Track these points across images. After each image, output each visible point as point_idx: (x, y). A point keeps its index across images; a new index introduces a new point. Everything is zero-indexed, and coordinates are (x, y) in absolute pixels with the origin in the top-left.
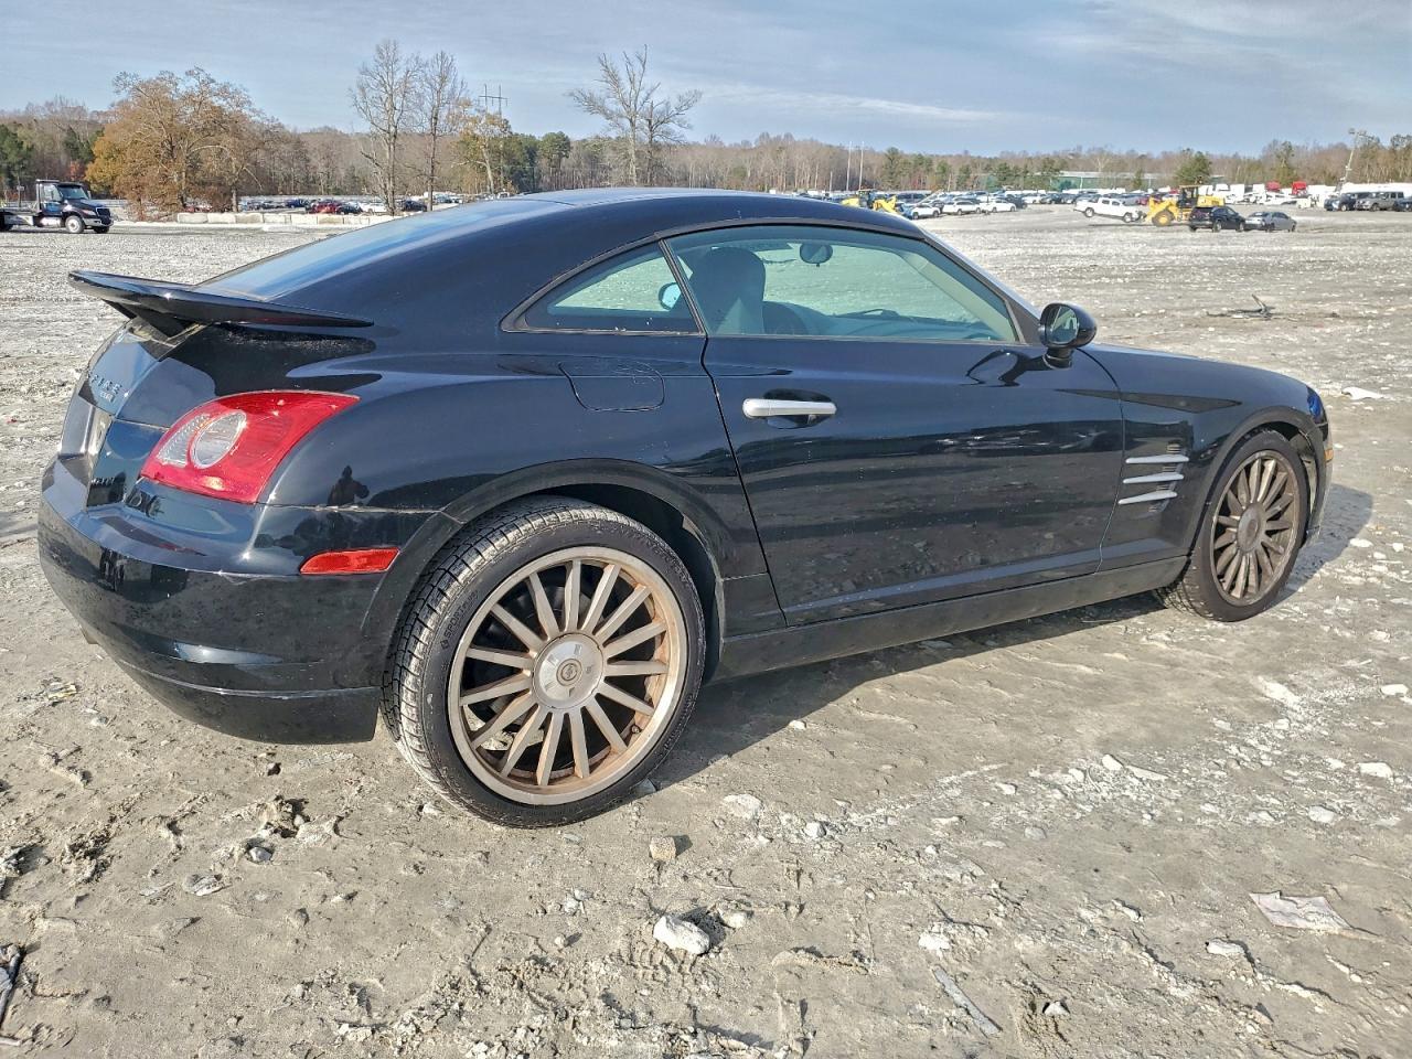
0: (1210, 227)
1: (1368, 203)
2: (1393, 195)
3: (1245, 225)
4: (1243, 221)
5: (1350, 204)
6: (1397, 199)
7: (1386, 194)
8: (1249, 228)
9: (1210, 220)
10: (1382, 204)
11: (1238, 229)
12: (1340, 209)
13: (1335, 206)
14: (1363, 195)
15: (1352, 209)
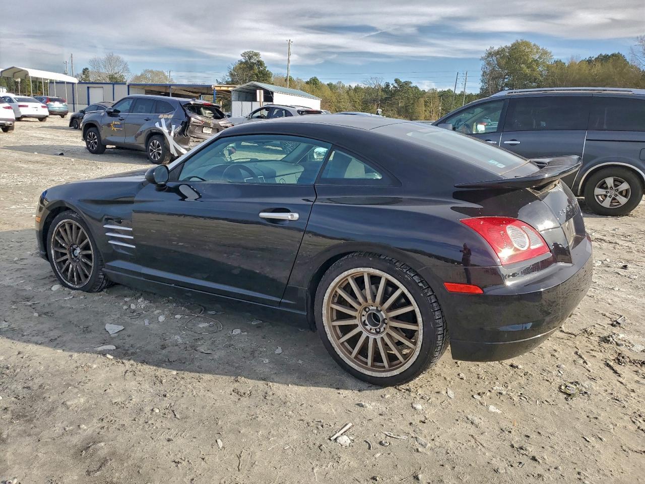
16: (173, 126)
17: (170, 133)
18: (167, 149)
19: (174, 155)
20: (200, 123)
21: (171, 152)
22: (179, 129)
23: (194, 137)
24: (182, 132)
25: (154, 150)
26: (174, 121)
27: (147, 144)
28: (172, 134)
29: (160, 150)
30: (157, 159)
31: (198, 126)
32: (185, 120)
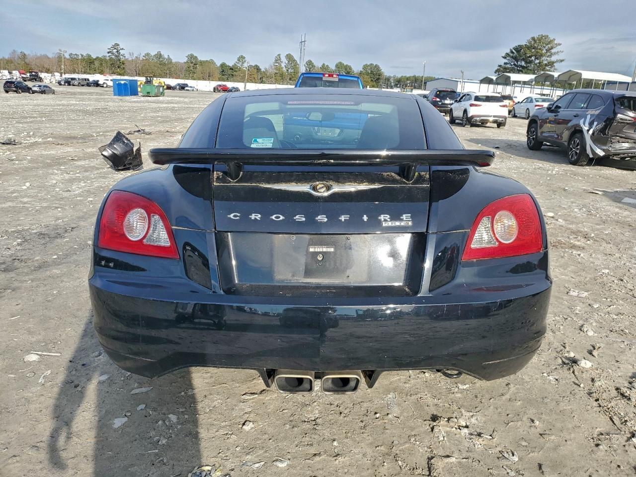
0: (15, 91)
1: (76, 83)
2: (85, 80)
3: (32, 91)
4: (31, 89)
5: (68, 82)
6: (87, 81)
7: (83, 79)
8: (34, 92)
9: (15, 87)
10: (82, 83)
11: (29, 93)
12: (65, 85)
13: (63, 83)
14: (73, 79)
15: (70, 85)
16: (595, 123)
17: (588, 131)
18: (584, 148)
19: (589, 155)
20: (629, 120)
21: (587, 152)
22: (600, 126)
23: (621, 137)
24: (603, 131)
25: (574, 150)
26: (597, 118)
27: (569, 143)
28: (591, 132)
29: (578, 149)
30: (573, 159)
31: (628, 123)
32: (612, 116)
